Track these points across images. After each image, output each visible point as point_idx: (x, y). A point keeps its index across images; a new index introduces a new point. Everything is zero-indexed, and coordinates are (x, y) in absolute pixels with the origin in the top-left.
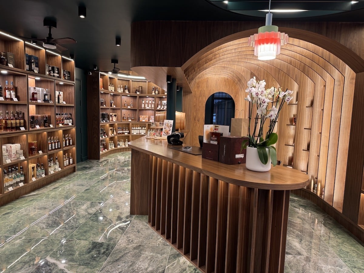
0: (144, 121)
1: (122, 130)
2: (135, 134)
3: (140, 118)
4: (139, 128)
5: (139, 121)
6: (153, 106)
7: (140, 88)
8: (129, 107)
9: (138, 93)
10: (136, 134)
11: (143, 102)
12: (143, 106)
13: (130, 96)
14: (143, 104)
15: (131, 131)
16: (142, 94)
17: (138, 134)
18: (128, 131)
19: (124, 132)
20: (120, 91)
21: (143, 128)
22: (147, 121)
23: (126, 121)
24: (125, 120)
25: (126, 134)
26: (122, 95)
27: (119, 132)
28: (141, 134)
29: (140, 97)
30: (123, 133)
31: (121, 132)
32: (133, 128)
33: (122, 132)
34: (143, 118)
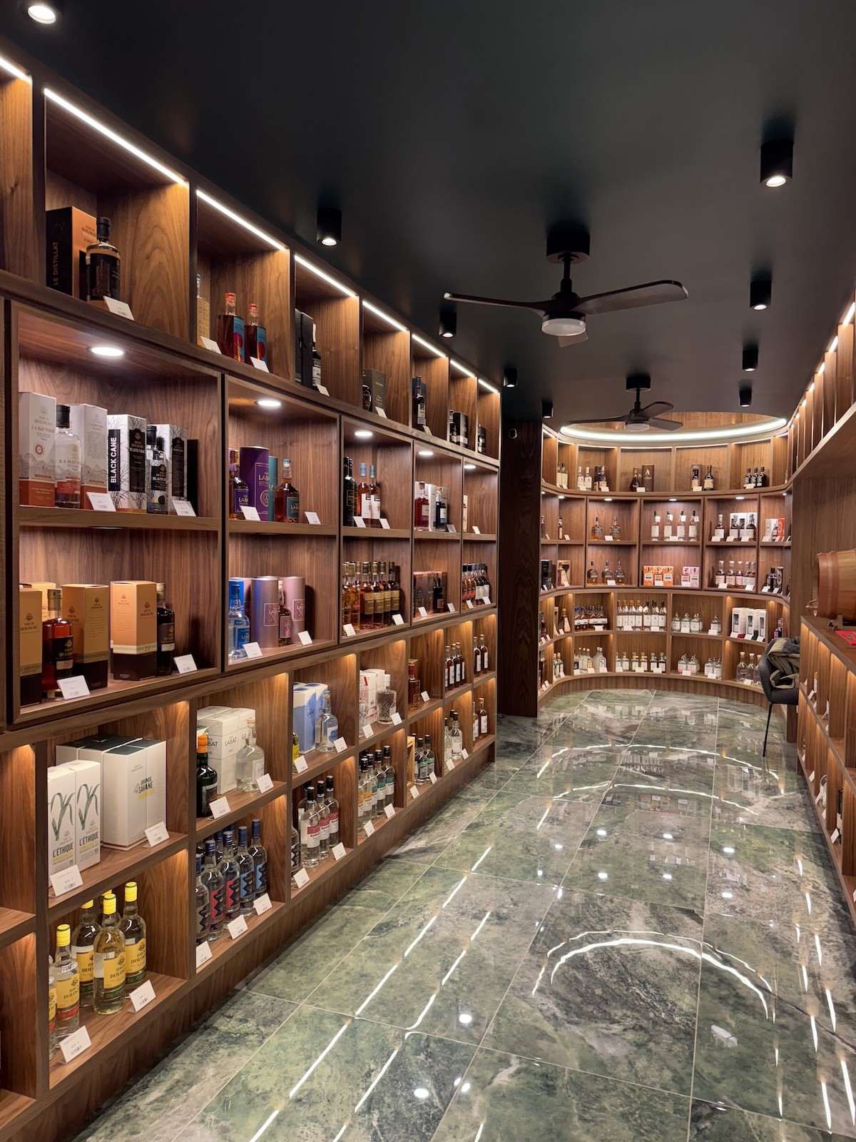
0: (659, 583)
1: (587, 617)
2: (628, 628)
3: (645, 576)
4: (640, 609)
5: (642, 584)
6: (692, 531)
7: (648, 472)
8: (609, 538)
9: (641, 490)
10: (631, 629)
11: (658, 519)
12: (655, 532)
13: (614, 502)
14: (657, 527)
15: (616, 620)
16: (654, 493)
17: (638, 630)
18: (605, 620)
19: (592, 621)
20: (584, 484)
21: (657, 609)
22: (668, 585)
23: (598, 585)
24: (596, 582)
25: (599, 629)
26: (591, 501)
27: (576, 622)
28: (646, 630)
29: (646, 502)
30: (590, 626)
31: (582, 622)
32: (620, 610)
33: (586, 621)
34: (658, 575)
